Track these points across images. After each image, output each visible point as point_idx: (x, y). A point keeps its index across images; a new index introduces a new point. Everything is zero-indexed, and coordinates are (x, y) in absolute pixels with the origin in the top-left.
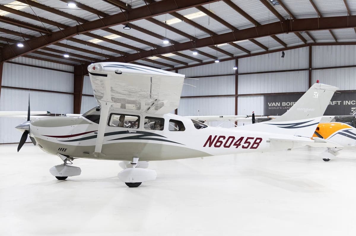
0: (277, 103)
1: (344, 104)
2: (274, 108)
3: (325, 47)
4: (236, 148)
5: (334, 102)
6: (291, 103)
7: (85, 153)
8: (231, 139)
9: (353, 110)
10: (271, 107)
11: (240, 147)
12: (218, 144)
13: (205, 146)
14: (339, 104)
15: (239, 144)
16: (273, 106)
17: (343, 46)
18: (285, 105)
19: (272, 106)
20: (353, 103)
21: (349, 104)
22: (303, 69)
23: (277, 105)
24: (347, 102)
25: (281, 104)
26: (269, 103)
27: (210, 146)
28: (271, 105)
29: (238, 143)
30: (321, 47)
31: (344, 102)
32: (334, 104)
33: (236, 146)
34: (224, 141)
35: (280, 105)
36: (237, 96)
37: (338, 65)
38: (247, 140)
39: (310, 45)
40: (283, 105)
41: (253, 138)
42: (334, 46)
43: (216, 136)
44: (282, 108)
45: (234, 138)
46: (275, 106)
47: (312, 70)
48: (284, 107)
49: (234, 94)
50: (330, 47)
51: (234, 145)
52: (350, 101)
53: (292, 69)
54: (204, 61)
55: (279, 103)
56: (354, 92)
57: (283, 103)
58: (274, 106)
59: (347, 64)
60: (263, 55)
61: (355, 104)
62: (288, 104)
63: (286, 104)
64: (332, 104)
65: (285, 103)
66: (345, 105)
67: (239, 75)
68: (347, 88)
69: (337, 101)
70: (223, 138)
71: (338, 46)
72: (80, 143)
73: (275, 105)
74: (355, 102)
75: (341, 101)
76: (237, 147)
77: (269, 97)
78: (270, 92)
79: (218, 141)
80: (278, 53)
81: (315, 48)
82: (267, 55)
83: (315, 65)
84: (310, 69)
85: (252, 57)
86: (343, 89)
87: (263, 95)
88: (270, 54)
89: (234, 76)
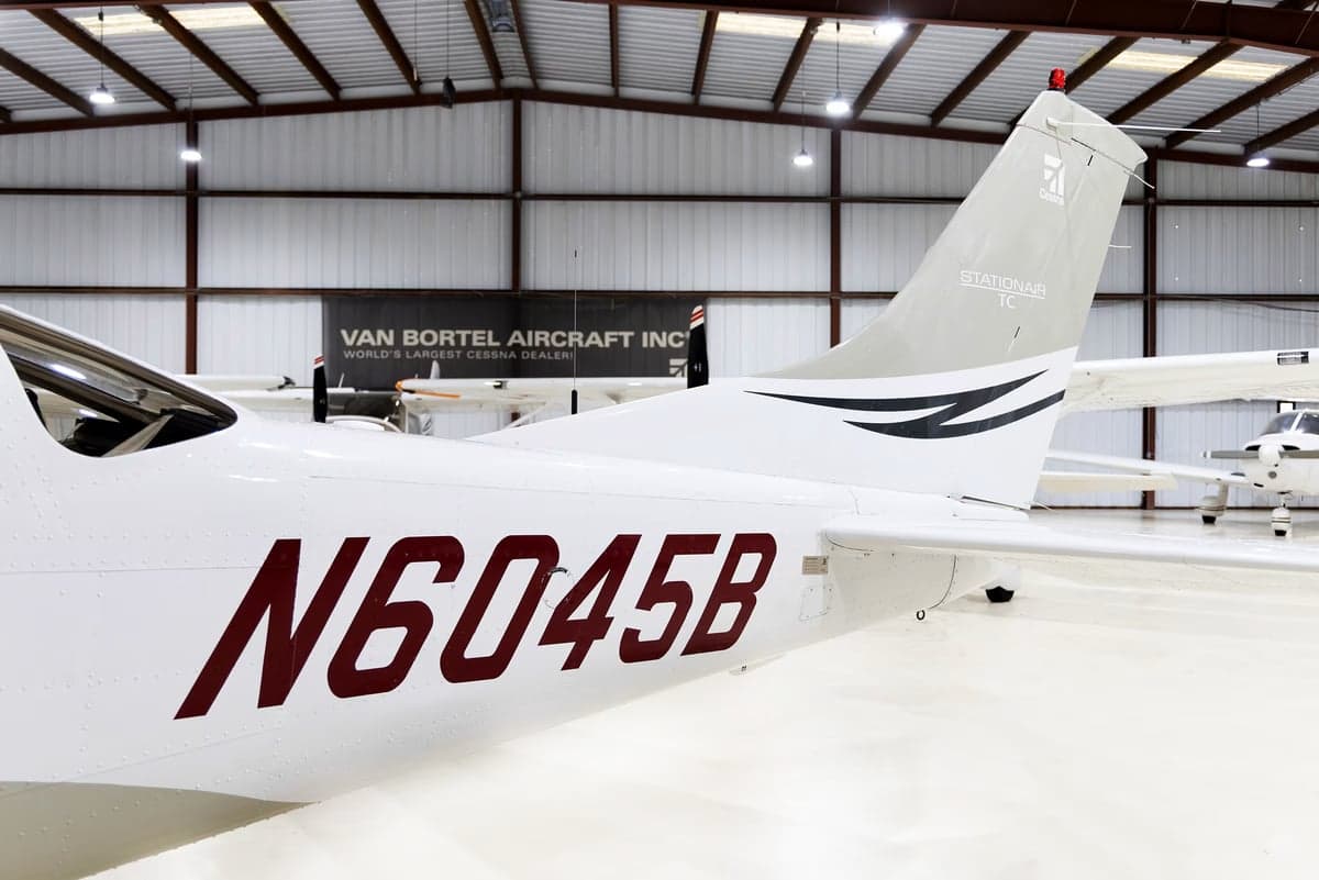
0: (380, 333)
1: (645, 345)
2: (369, 354)
3: (573, 110)
4: (567, 666)
5: (607, 334)
6: (443, 332)
8: (520, 572)
9: (677, 369)
10: (354, 348)
11: (605, 649)
12: (381, 648)
13: (198, 702)
14: (626, 344)
15: (598, 624)
16: (363, 344)
17: (637, 116)
18: (416, 343)
19: (359, 343)
20: (676, 339)
21: (663, 344)
23: (379, 343)
24: (654, 335)
25: (398, 338)
26: (344, 333)
27: (274, 690)
28: (357, 338)
29: (582, 612)
30: (558, 108)
31: (645, 334)
32: (607, 345)
33: (566, 649)
34: (447, 603)
35: (395, 341)
36: (193, 294)
37: (622, 189)
38: (662, 565)
39: (518, 97)
40: (406, 343)
41: (705, 544)
42: (605, 113)
43: (352, 550)
44: (403, 353)
45: (543, 550)
46: (373, 343)
47: (524, 202)
48: (412, 349)
49: (182, 282)
50: (590, 111)
51: (544, 641)
52: (664, 334)
53: (445, 187)
54: (21, 115)
55: (391, 332)
56: (678, 298)
57: (406, 332)
58: (366, 346)
59: (652, 189)
60: (317, 118)
61: (681, 344)
62: (429, 338)
63: (419, 337)
64: (601, 345)
65: (415, 333)
66: (645, 349)
67: (202, 196)
68: (654, 283)
69: (621, 334)
70: (435, 566)
71: (621, 114)
73: (371, 340)
74: (682, 339)
75: (632, 334)
76: (573, 662)
77: (345, 306)
78: (347, 284)
79: (375, 613)
80: (382, 114)
81: (536, 113)
82: (333, 117)
83: (536, 179)
84: (517, 196)
85: (267, 122)
86: (638, 286)
87: (319, 297)
88: (349, 116)
89: (182, 202)
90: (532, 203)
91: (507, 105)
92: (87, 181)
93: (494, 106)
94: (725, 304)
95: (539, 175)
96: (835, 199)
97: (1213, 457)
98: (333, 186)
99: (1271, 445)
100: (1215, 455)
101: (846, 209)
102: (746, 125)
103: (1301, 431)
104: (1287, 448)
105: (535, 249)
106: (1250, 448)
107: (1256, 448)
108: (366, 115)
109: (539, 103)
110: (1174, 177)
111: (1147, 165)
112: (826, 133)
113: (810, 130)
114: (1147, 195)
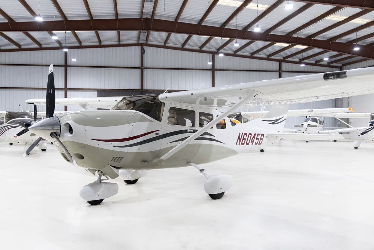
3: (155, 48)
7: (143, 161)
17: (169, 50)
22: (135, 67)
27: (239, 145)
30: (152, 48)
36: (66, 90)
37: (166, 67)
38: (257, 136)
39: (142, 45)
42: (162, 49)
43: (242, 134)
45: (251, 134)
47: (144, 69)
53: (126, 65)
54: (24, 47)
67: (68, 67)
71: (166, 50)
72: (139, 149)
78: (103, 88)
79: (243, 139)
80: (111, 48)
81: (147, 49)
82: (99, 49)
83: (146, 64)
84: (142, 68)
85: (84, 50)
87: (96, 91)
88: (103, 49)
89: (63, 68)
90: (146, 69)
91: (140, 47)
92: (40, 63)
93: (137, 47)
95: (147, 64)
96: (213, 70)
97: (294, 127)
98: (99, 65)
99: (306, 124)
100: (295, 126)
101: (216, 72)
102: (194, 53)
103: (311, 121)
104: (309, 125)
105: (146, 80)
106: (302, 125)
107: (303, 125)
108: (107, 49)
109: (147, 47)
110: (285, 66)
111: (279, 63)
112: (211, 55)
113: (208, 54)
114: (279, 70)
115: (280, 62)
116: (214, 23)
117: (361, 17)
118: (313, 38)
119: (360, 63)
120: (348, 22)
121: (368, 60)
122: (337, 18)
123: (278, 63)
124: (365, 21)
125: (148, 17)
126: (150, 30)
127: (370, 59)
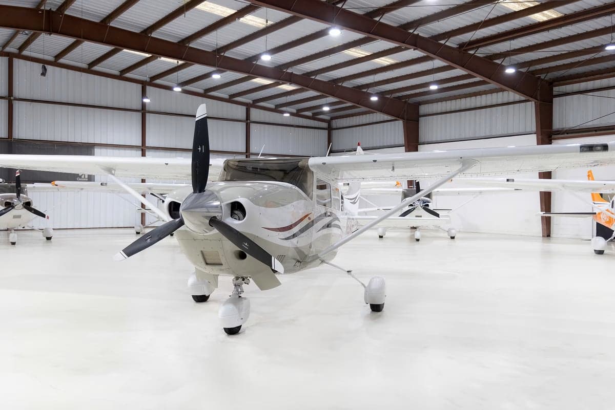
17: (64, 70)
30: (28, 63)
42: (49, 66)
47: (14, 101)
56: (82, 145)
71: (56, 69)
81: (19, 64)
84: (10, 98)
86: (65, 139)
90: (17, 102)
91: (6, 59)
94: (101, 148)
95: (20, 90)
96: (143, 111)
101: (147, 115)
102: (109, 79)
105: (18, 122)
109: (20, 60)
110: (255, 114)
111: (247, 109)
112: (140, 86)
113: (134, 85)
114: (247, 119)
115: (248, 106)
116: (169, 35)
117: (389, 56)
118: (313, 77)
119: (358, 117)
120: (370, 60)
121: (373, 113)
122: (357, 53)
123: (244, 108)
124: (389, 62)
125: (52, 10)
126: (42, 30)
127: (375, 112)
